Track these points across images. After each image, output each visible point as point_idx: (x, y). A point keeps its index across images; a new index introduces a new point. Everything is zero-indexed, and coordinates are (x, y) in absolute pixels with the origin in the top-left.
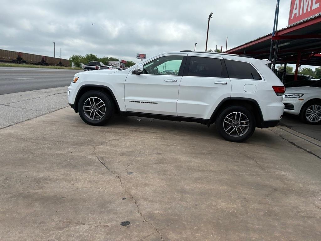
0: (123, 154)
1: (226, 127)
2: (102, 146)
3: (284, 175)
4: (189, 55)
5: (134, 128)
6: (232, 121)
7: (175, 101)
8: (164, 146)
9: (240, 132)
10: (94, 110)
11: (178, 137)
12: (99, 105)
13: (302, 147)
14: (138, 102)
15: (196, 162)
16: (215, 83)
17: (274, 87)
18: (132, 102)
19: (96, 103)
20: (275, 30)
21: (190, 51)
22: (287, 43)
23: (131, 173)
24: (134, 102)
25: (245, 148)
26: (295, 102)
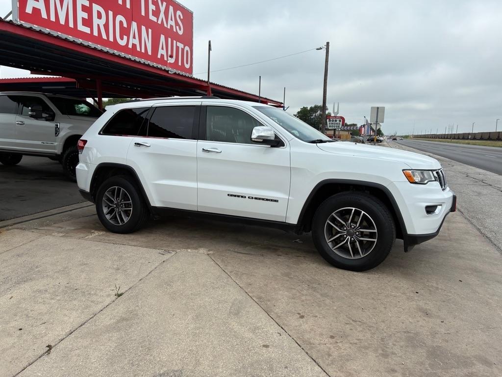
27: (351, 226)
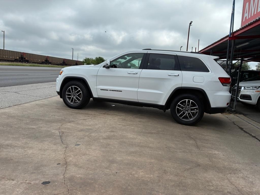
0: (82, 130)
1: (179, 112)
2: (69, 124)
3: (215, 154)
4: (148, 52)
5: (104, 111)
6: (183, 107)
7: (136, 89)
8: (120, 126)
9: (191, 117)
10: (74, 96)
11: (138, 120)
12: (78, 92)
13: (249, 132)
14: (107, 90)
15: (140, 139)
16: (169, 75)
17: (220, 78)
18: (102, 90)
19: (75, 91)
20: (231, 32)
21: (150, 49)
22: (247, 43)
23: (78, 145)
24: (104, 90)
25: (193, 130)
26: (253, 94)
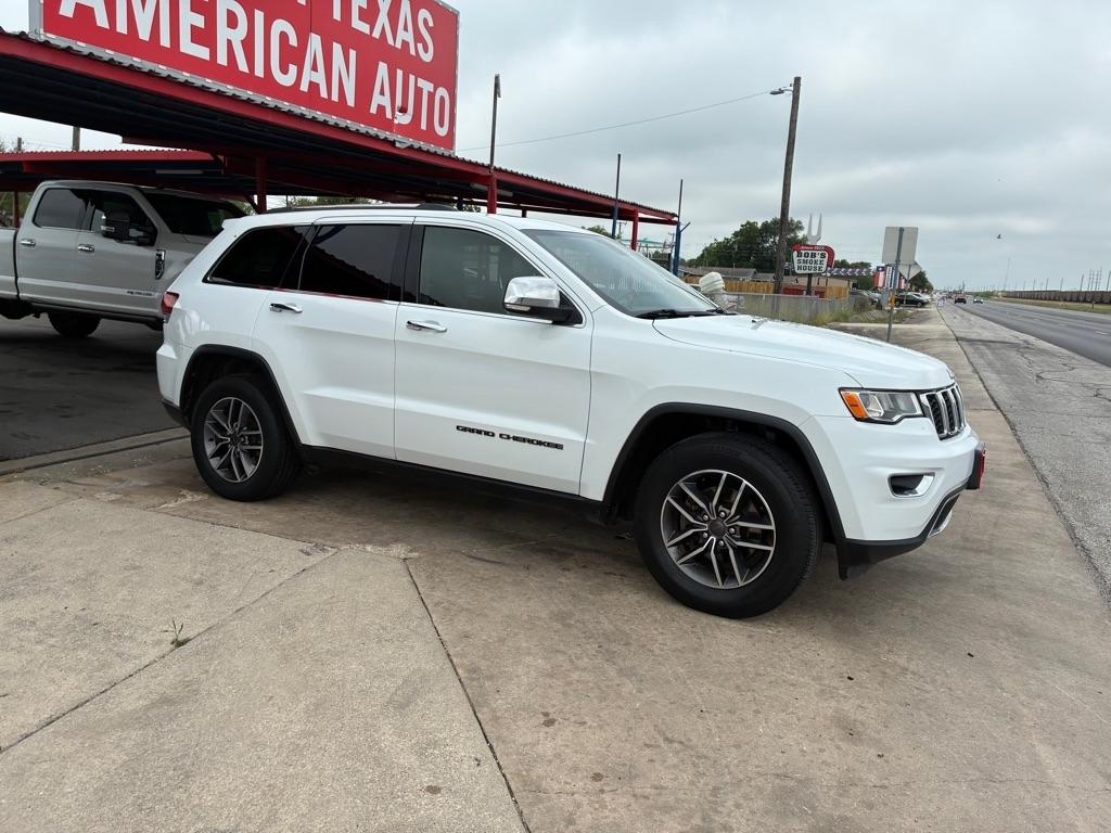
27: (718, 514)
